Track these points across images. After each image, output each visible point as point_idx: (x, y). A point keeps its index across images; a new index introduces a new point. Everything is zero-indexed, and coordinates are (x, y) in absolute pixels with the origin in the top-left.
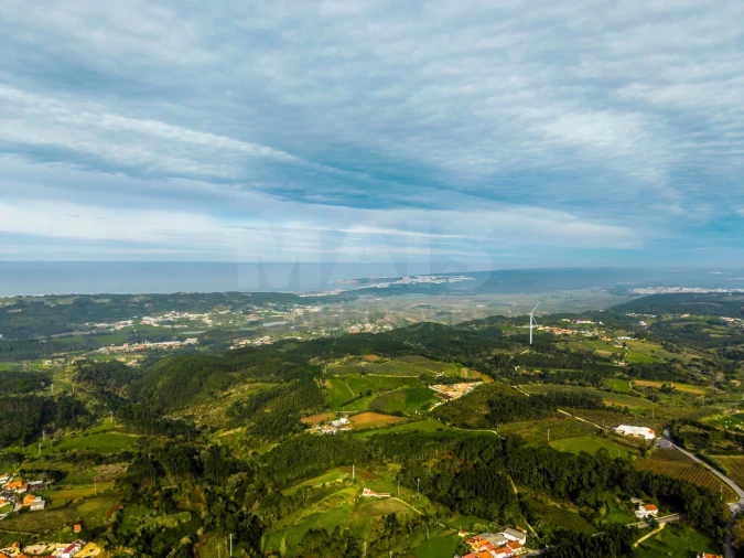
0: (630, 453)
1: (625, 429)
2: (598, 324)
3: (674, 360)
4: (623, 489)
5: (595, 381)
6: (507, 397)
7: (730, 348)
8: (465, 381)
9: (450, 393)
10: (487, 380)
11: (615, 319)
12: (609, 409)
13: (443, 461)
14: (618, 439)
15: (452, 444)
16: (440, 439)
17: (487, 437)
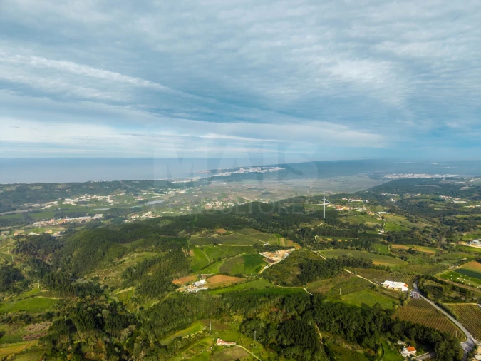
0: (394, 303)
1: (390, 284)
2: (365, 202)
3: (414, 228)
4: (392, 334)
5: (367, 246)
6: (311, 261)
7: (447, 218)
8: (283, 248)
9: (274, 258)
10: (298, 248)
11: (375, 197)
12: (377, 268)
13: (271, 313)
14: (385, 292)
15: (277, 299)
16: (269, 295)
17: (300, 293)
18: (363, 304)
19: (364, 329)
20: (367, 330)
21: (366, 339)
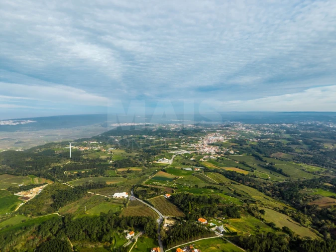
0: (120, 207)
1: (117, 195)
2: (99, 143)
3: (130, 157)
4: (120, 227)
5: (102, 173)
6: (62, 191)
8: (37, 186)
9: (29, 196)
10: (50, 183)
11: (105, 139)
12: (109, 186)
13: (28, 242)
14: (115, 201)
15: (33, 229)
16: (25, 227)
17: (54, 218)
18: (101, 213)
19: (103, 230)
20: (105, 230)
21: (104, 237)
